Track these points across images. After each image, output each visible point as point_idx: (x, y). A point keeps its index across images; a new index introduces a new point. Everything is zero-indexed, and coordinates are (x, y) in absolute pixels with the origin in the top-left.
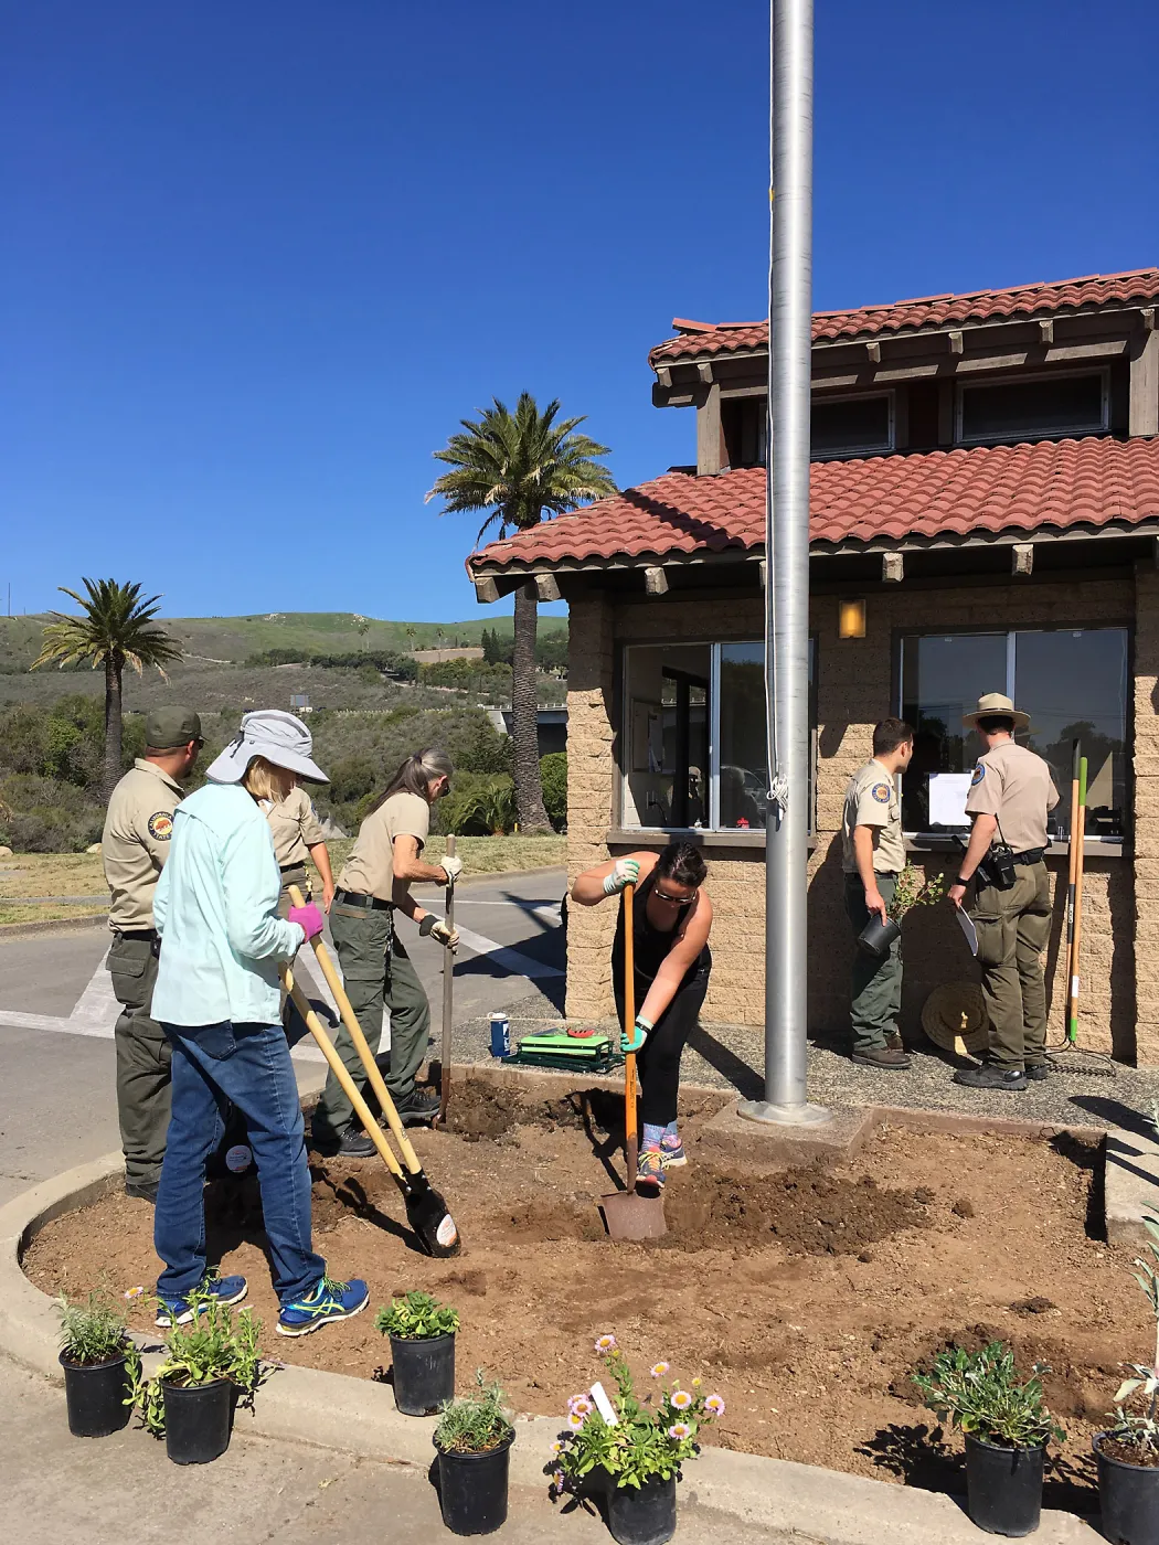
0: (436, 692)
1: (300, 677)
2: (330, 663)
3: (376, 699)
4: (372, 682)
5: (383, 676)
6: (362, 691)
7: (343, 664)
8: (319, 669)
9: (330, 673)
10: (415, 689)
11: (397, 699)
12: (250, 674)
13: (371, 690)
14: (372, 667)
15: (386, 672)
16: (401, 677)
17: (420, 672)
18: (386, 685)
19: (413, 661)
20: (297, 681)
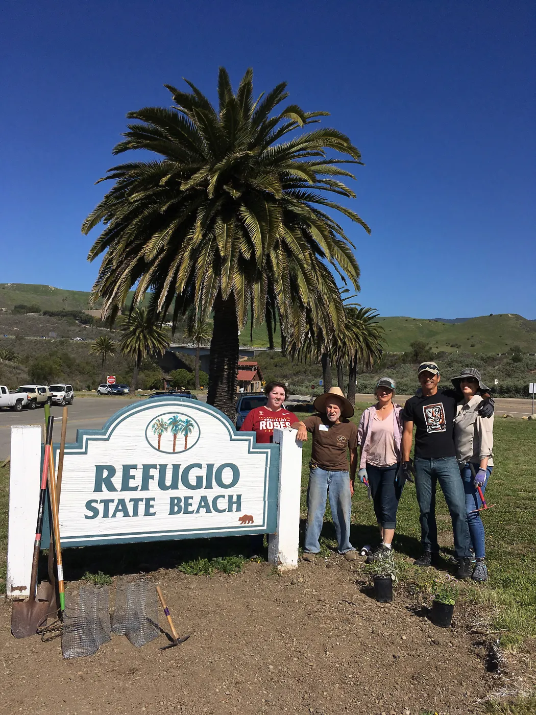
0: (102, 330)
1: (39, 320)
2: (52, 314)
3: (75, 332)
4: (73, 324)
5: (77, 322)
6: (69, 328)
7: (57, 315)
8: (47, 317)
9: (54, 319)
10: (92, 328)
11: (85, 332)
12: (16, 317)
13: (73, 328)
14: (72, 317)
15: (78, 319)
16: (85, 323)
17: (95, 321)
18: (79, 326)
19: (91, 316)
20: (38, 322)
